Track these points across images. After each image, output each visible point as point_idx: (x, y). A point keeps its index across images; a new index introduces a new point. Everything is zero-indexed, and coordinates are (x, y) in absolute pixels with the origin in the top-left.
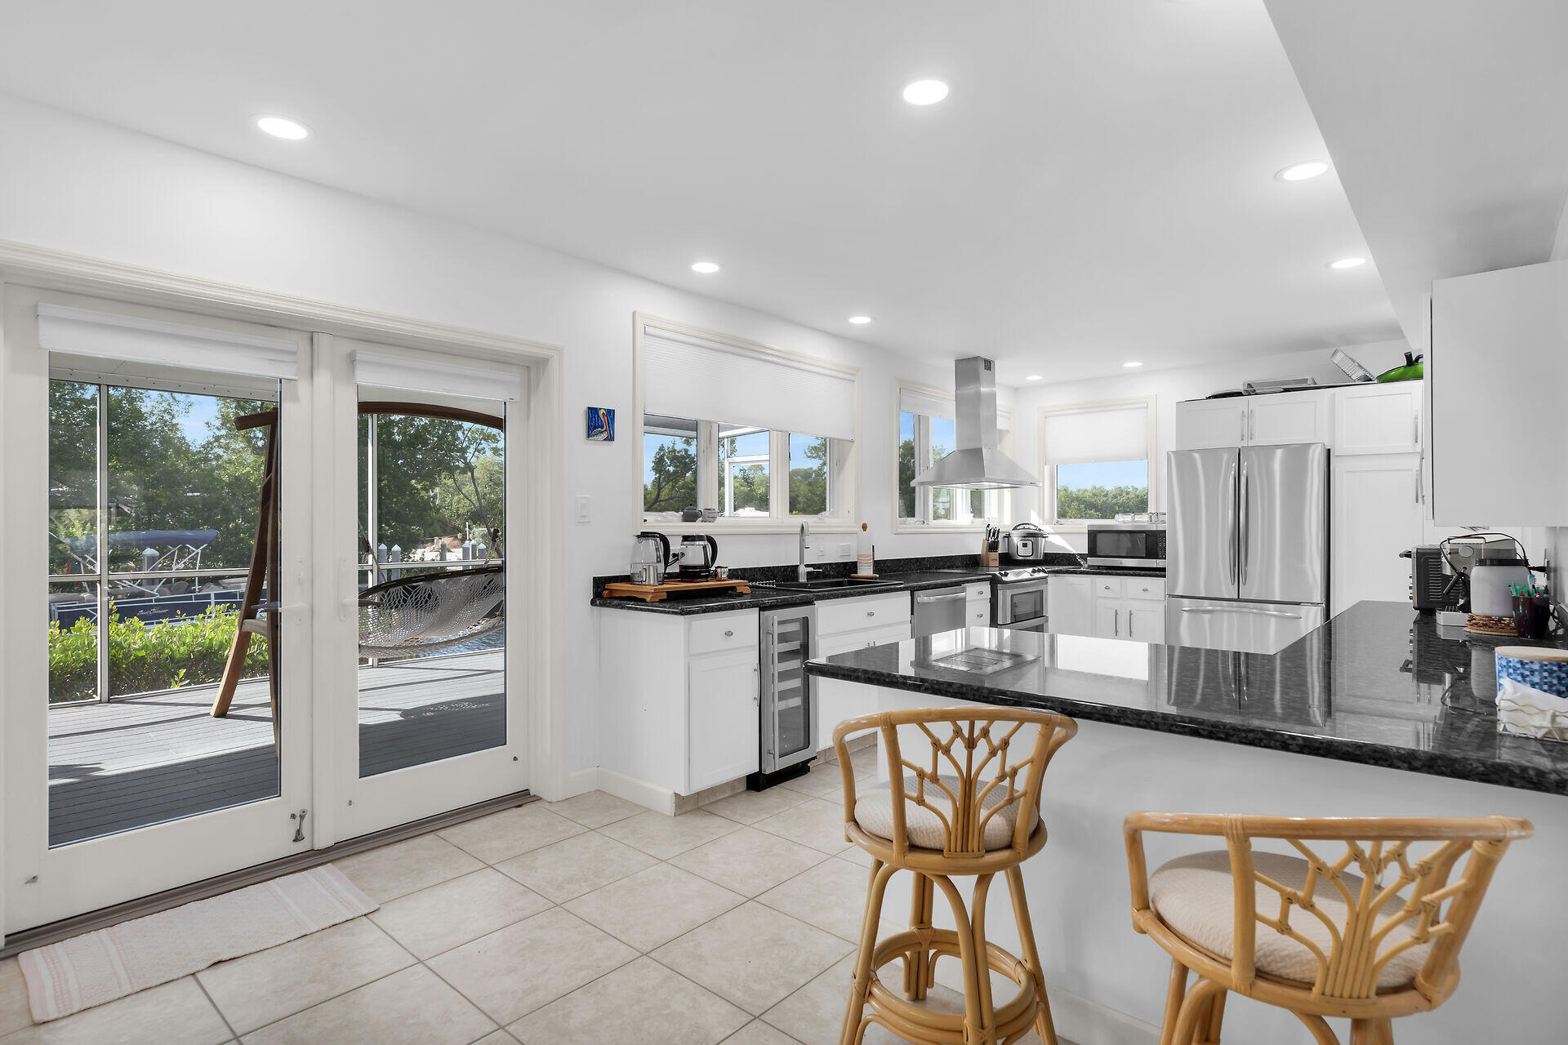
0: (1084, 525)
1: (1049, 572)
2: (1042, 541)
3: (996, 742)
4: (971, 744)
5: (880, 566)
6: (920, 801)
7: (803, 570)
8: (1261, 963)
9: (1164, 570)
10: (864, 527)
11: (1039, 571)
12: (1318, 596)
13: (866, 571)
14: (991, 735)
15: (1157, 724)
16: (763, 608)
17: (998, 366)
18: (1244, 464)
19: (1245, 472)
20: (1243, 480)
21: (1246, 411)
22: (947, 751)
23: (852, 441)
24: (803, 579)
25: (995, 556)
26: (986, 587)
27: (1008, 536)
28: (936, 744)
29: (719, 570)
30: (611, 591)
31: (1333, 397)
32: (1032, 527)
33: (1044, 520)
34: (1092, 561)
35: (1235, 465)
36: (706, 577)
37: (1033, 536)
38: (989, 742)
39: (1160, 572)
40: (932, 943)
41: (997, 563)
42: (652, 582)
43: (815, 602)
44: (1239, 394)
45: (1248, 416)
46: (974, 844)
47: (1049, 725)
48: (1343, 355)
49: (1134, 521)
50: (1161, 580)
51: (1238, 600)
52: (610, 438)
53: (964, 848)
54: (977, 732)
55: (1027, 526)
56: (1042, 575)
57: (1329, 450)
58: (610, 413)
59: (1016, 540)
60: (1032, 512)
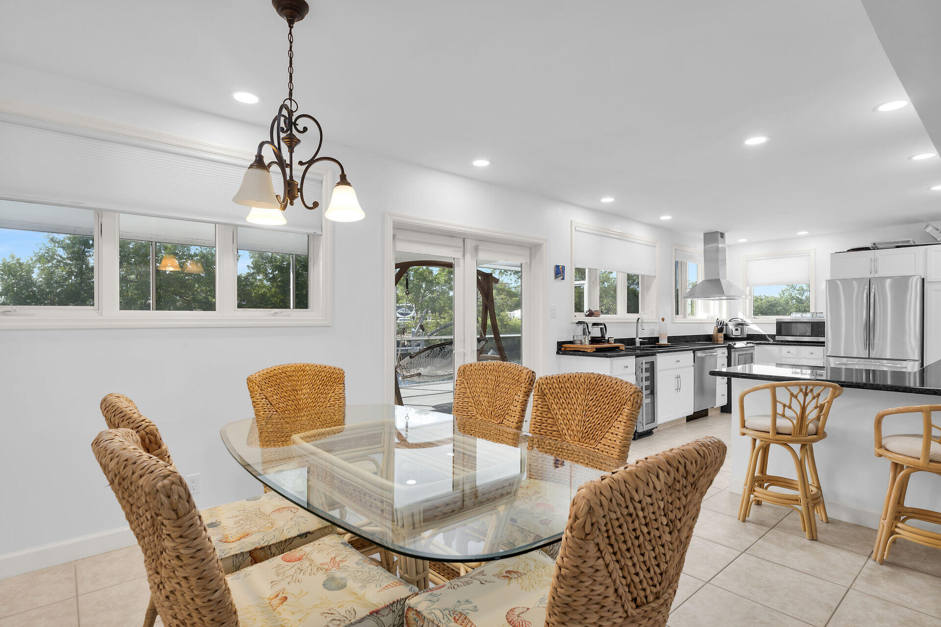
0: (773, 319)
1: (756, 344)
2: (746, 328)
3: (815, 394)
4: (806, 395)
5: (670, 339)
6: (783, 416)
7: (638, 341)
8: (932, 458)
9: (824, 342)
10: (663, 320)
11: (750, 343)
12: (917, 356)
13: (664, 341)
14: (814, 391)
15: (880, 388)
16: (637, 356)
17: (726, 235)
18: (873, 287)
19: (873, 290)
20: (872, 295)
21: (873, 258)
22: (796, 397)
23: (655, 277)
24: (638, 345)
25: (721, 335)
26: (725, 350)
27: (727, 325)
28: (792, 395)
29: (610, 339)
30: (565, 348)
31: (926, 251)
32: (739, 320)
33: (746, 316)
34: (778, 338)
35: (867, 287)
36: (604, 342)
37: (742, 325)
38: (813, 394)
39: (822, 344)
40: (768, 481)
41: (723, 339)
42: (587, 344)
43: (657, 354)
44: (867, 249)
45: (875, 261)
46: (804, 431)
47: (834, 388)
48: (932, 228)
49: (802, 316)
50: (821, 348)
51: (869, 358)
52: (563, 279)
53: (800, 433)
54: (808, 391)
55: (736, 320)
56: (751, 345)
57: (924, 279)
58: (563, 267)
59: (731, 327)
60: (739, 312)
